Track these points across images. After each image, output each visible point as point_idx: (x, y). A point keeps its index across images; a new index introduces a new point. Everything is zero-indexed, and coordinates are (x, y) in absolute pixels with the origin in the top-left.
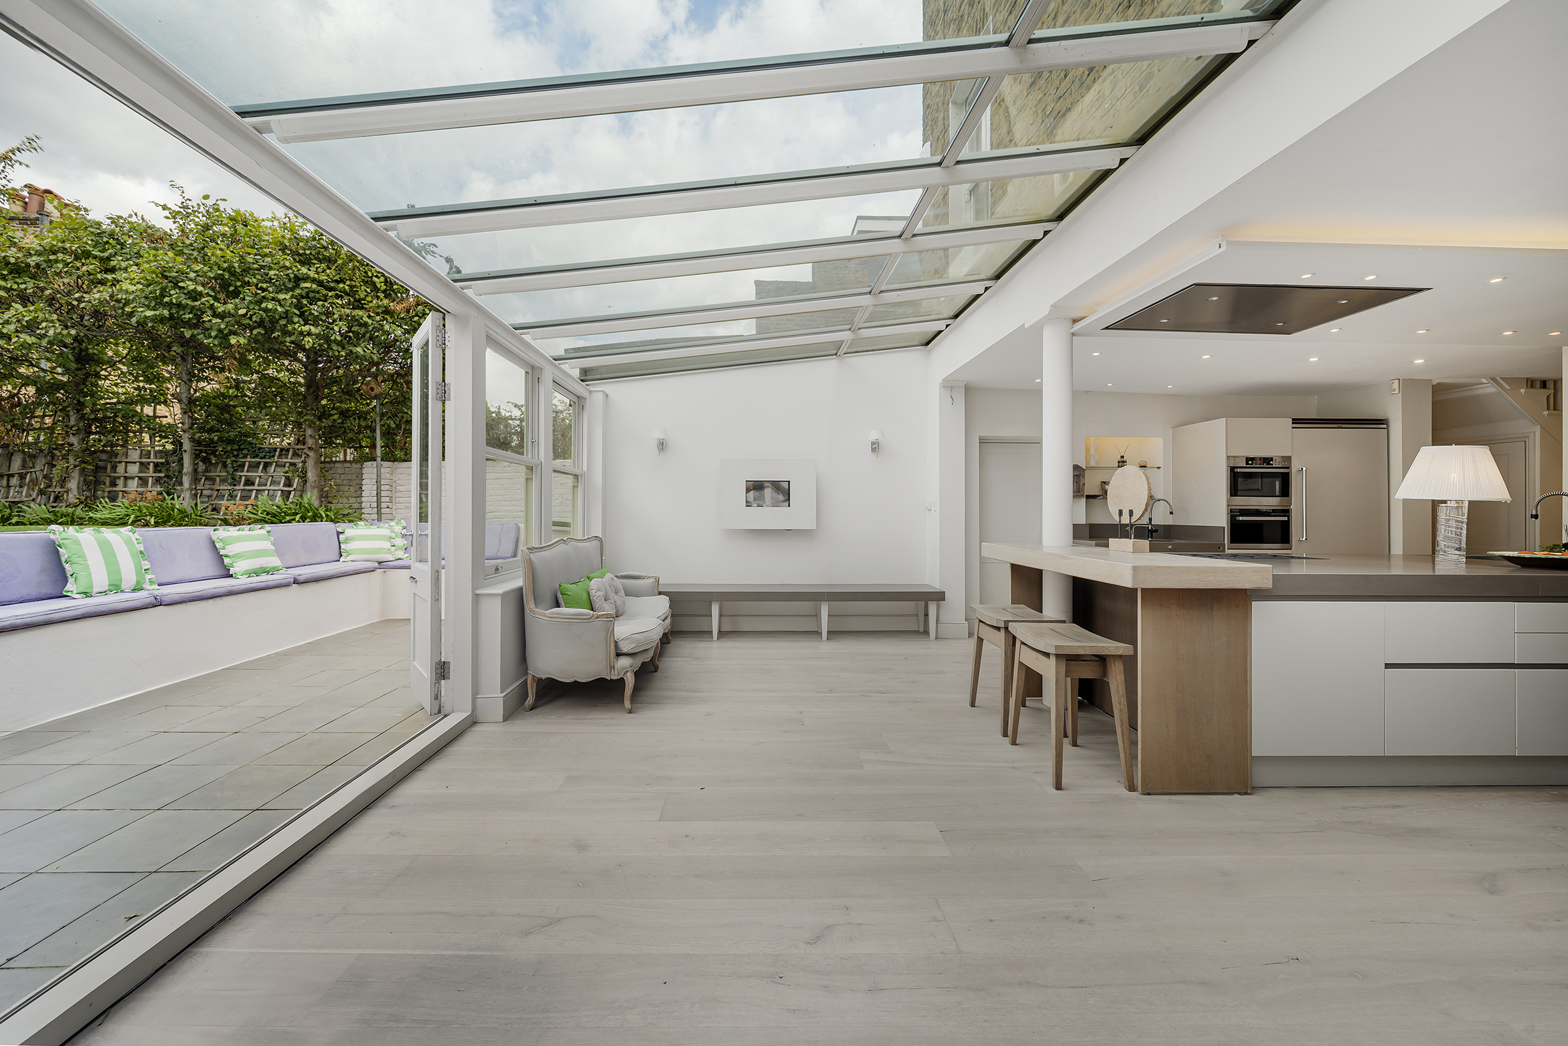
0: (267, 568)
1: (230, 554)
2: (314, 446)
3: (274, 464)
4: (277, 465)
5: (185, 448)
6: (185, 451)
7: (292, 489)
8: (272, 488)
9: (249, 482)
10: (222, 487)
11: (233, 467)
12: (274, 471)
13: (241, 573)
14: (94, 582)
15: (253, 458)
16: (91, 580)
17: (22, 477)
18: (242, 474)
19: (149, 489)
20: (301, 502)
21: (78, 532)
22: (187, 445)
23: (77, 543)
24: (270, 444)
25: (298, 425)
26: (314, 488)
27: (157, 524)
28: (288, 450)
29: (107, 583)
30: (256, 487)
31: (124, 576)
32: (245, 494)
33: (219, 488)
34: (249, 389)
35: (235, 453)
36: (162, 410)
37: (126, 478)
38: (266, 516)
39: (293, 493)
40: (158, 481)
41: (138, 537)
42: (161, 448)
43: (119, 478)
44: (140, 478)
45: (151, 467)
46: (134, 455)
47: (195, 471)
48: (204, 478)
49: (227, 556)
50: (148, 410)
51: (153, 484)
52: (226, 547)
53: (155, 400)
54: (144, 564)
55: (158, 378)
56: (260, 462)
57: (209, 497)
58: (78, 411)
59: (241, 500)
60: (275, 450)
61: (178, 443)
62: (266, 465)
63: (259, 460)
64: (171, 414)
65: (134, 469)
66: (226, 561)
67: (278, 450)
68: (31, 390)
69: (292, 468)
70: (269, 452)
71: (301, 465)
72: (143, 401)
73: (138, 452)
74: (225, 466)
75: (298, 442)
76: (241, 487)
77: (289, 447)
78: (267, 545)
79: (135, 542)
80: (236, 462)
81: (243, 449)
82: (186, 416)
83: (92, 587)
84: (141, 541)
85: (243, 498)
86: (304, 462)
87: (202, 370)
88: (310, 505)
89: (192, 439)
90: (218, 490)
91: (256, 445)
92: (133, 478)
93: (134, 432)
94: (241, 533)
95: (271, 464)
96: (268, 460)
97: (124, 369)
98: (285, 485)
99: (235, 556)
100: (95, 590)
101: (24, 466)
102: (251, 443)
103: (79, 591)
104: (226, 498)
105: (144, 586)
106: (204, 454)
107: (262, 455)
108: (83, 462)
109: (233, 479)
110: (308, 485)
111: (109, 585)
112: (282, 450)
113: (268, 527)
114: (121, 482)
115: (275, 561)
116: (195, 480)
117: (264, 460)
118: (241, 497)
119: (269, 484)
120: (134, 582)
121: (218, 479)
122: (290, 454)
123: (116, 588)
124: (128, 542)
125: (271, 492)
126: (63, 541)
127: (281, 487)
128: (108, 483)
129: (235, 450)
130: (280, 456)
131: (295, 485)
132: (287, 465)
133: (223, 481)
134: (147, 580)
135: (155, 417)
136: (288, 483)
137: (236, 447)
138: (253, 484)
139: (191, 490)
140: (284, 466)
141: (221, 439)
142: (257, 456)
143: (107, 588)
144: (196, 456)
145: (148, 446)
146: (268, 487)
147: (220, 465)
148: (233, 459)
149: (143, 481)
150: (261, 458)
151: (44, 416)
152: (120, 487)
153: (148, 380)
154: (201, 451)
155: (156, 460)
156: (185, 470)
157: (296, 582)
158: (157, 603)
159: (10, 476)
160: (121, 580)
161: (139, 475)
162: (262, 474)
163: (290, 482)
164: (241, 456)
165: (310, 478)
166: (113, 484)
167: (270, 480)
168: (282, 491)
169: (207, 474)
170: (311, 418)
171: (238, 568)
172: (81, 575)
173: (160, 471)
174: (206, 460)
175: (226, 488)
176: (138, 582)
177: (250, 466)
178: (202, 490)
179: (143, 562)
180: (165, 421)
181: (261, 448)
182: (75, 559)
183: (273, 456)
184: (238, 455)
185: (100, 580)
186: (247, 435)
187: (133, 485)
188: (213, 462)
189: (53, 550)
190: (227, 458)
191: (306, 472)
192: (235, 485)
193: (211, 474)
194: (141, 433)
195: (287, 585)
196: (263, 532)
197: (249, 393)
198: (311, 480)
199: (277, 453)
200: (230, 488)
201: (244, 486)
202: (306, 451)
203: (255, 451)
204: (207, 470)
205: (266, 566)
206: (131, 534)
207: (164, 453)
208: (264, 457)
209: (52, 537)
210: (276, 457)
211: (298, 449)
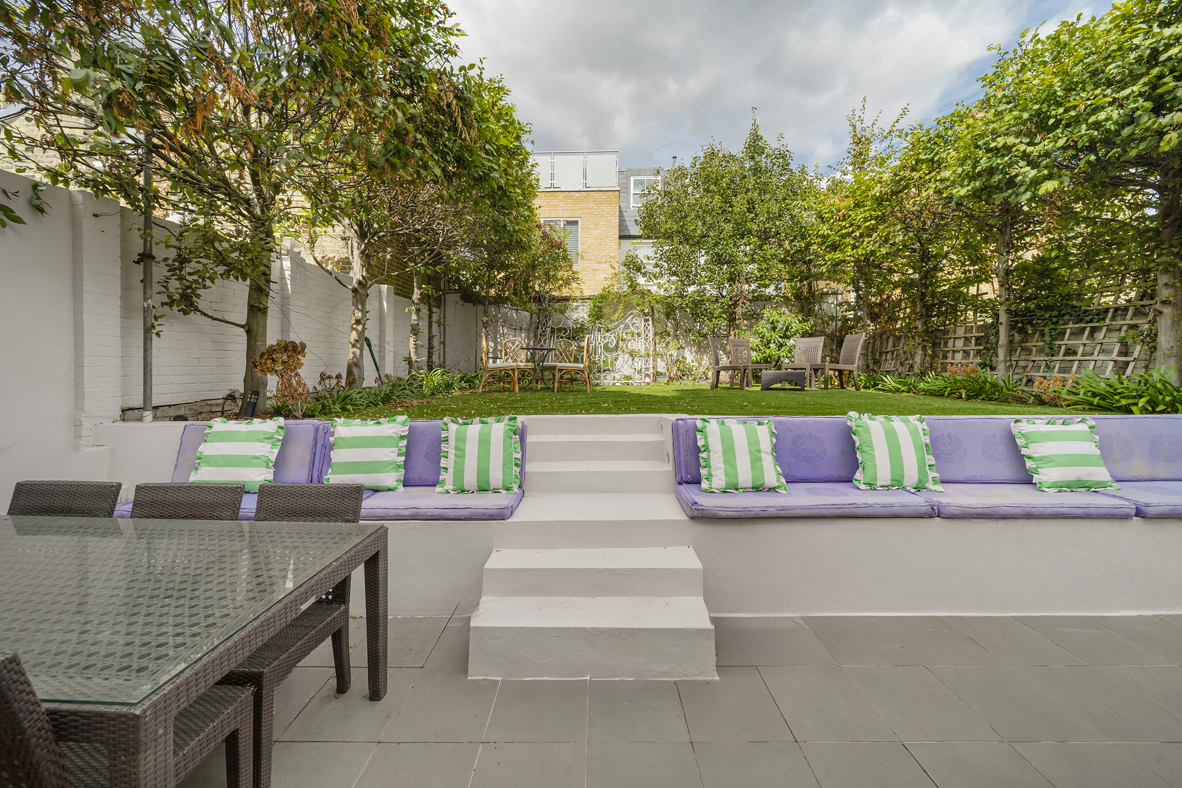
0: (1087, 481)
1: (1034, 455)
2: (1171, 299)
3: (1105, 329)
4: (1109, 330)
5: (1001, 320)
6: (1001, 323)
7: (1131, 359)
8: (1101, 357)
9: (1071, 352)
10: (1037, 358)
11: (1051, 336)
12: (1105, 336)
13: (1047, 485)
14: (879, 475)
15: (1076, 323)
16: (876, 472)
17: (893, 353)
18: (1061, 343)
19: (971, 361)
20: (1147, 380)
21: (871, 419)
22: (1003, 318)
23: (868, 431)
24: (1099, 304)
25: (1145, 272)
26: (1169, 357)
27: (969, 398)
28: (1126, 309)
29: (890, 478)
30: (1079, 357)
31: (907, 472)
32: (1064, 364)
33: (1035, 359)
34: (1074, 245)
35: (1054, 320)
36: (985, 287)
37: (954, 352)
38: (1091, 399)
39: (1131, 365)
40: (978, 352)
41: (926, 427)
42: (982, 323)
43: (949, 351)
44: (964, 351)
45: (973, 340)
46: (960, 332)
47: (1011, 342)
48: (1019, 349)
49: (1029, 458)
50: (973, 290)
51: (975, 356)
52: (1030, 445)
53: (978, 280)
54: (929, 459)
55: (982, 259)
56: (1085, 328)
57: (1024, 368)
58: (921, 300)
59: (1059, 372)
60: (1107, 310)
61: (996, 316)
62: (1094, 330)
63: (1083, 325)
64: (989, 290)
65: (960, 344)
66: (1029, 464)
67: (1111, 311)
68: (898, 291)
69: (1132, 332)
70: (1097, 315)
71: (1146, 326)
72: (968, 282)
73: (964, 328)
74: (1042, 335)
75: (1142, 297)
76: (1061, 357)
77: (1128, 304)
78: (1091, 448)
79: (921, 432)
80: (1055, 329)
81: (1064, 315)
82: (1003, 289)
83: (876, 479)
84: (928, 432)
85: (1062, 370)
86: (1153, 322)
87: (1022, 238)
88: (1164, 382)
89: (1009, 311)
90: (1034, 361)
91: (1080, 307)
92: (959, 351)
93: (961, 311)
94: (1050, 428)
95: (1099, 329)
96: (1097, 324)
97: (955, 257)
98: (1120, 354)
99: (1041, 459)
100: (879, 483)
101: (894, 346)
102: (1074, 307)
103: (866, 481)
104: (1042, 370)
105: (927, 485)
106: (1020, 325)
107: (1089, 318)
108: (923, 340)
109: (1051, 348)
110: (1158, 354)
111: (892, 480)
112: (1116, 310)
113: (1092, 419)
114: (950, 355)
115: (1101, 474)
116: (1011, 351)
117: (1091, 325)
118: (1060, 368)
119: (1096, 353)
120: (916, 480)
121: (1034, 349)
122: (1130, 313)
123: (897, 484)
124: (914, 433)
125: (1099, 364)
126: (858, 429)
127: (1114, 356)
128: (941, 356)
129: (1055, 317)
130: (1113, 318)
131: (1136, 354)
132: (1125, 328)
133: (1041, 351)
134: (930, 479)
135: (978, 295)
136: (1125, 352)
137: (1055, 313)
138: (1075, 353)
139: (1006, 362)
140: (1120, 330)
141: (1038, 307)
142: (1081, 321)
143: (889, 483)
144: (1012, 327)
145: (971, 322)
146: (1095, 357)
147: (1037, 335)
148: (1052, 326)
149: (966, 353)
150: (1087, 322)
151: (906, 308)
152: (949, 360)
153: (973, 263)
154: (1017, 322)
155: (977, 335)
156: (1000, 343)
157: (1139, 513)
158: (935, 513)
159: (887, 353)
160: (903, 476)
161: (965, 348)
162: (1087, 342)
163: (1127, 349)
164: (1061, 322)
165: (1163, 344)
166: (945, 357)
167: (1098, 348)
168: (1115, 361)
169: (1023, 345)
170: (1168, 259)
171: (1046, 475)
172: (868, 464)
173: (980, 344)
174: (1022, 331)
175: (1042, 358)
176: (920, 480)
177: (1071, 334)
178: (1017, 361)
179: (927, 457)
180: (985, 297)
181: (1087, 311)
182: (866, 449)
183: (1104, 319)
184: (1057, 322)
185: (884, 475)
186: (1069, 296)
187: (959, 357)
188: (1030, 332)
189: (847, 436)
190: (1045, 326)
191: (1156, 335)
192: (1053, 355)
193: (1027, 344)
194: (966, 312)
195: (1126, 517)
196: (1083, 427)
197: (1074, 251)
198: (1164, 347)
199: (1110, 315)
200: (1046, 358)
201: (1064, 355)
202: (1158, 306)
203: (1078, 315)
204: (1022, 341)
205: (1086, 479)
206: (918, 423)
207: (985, 327)
208: (1091, 321)
209: (849, 423)
210: (1107, 320)
211: (1142, 306)
